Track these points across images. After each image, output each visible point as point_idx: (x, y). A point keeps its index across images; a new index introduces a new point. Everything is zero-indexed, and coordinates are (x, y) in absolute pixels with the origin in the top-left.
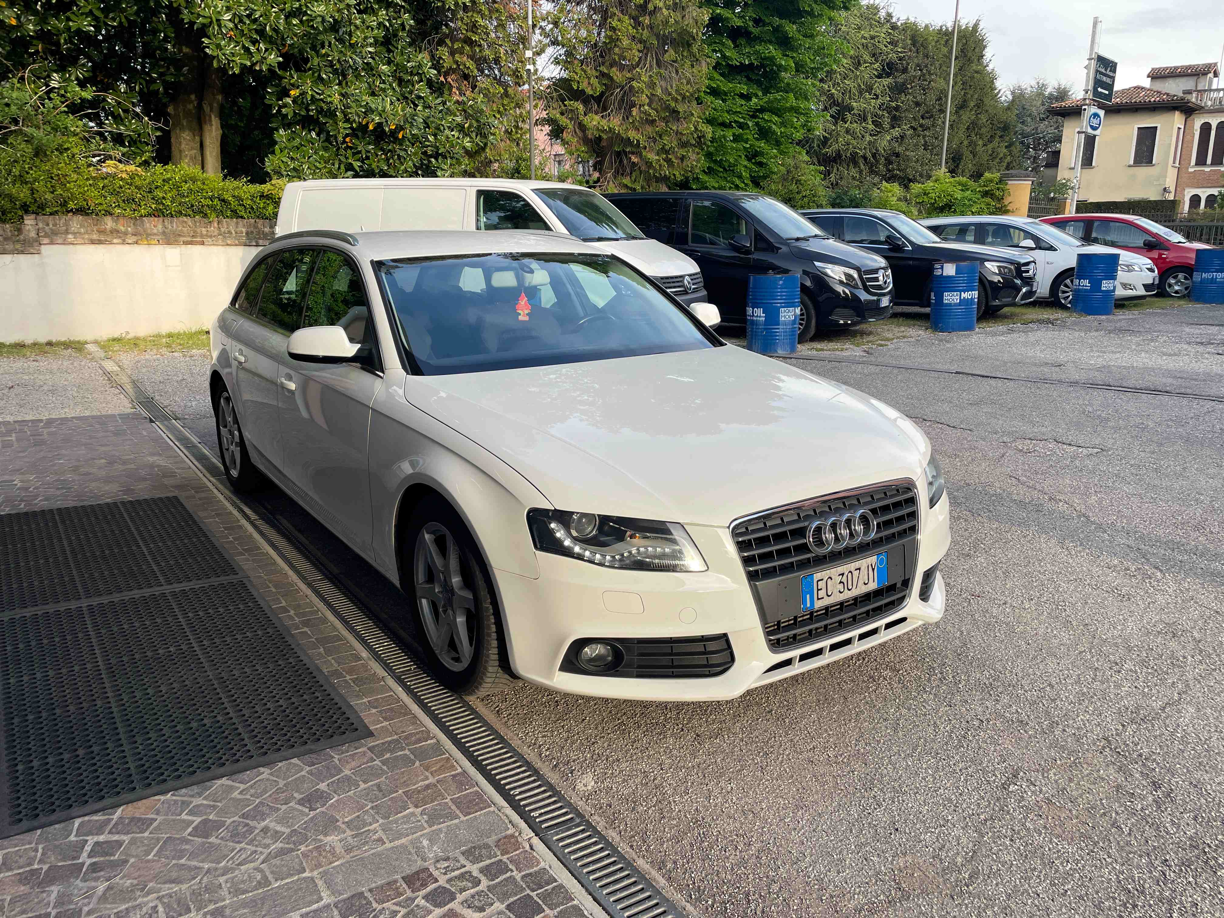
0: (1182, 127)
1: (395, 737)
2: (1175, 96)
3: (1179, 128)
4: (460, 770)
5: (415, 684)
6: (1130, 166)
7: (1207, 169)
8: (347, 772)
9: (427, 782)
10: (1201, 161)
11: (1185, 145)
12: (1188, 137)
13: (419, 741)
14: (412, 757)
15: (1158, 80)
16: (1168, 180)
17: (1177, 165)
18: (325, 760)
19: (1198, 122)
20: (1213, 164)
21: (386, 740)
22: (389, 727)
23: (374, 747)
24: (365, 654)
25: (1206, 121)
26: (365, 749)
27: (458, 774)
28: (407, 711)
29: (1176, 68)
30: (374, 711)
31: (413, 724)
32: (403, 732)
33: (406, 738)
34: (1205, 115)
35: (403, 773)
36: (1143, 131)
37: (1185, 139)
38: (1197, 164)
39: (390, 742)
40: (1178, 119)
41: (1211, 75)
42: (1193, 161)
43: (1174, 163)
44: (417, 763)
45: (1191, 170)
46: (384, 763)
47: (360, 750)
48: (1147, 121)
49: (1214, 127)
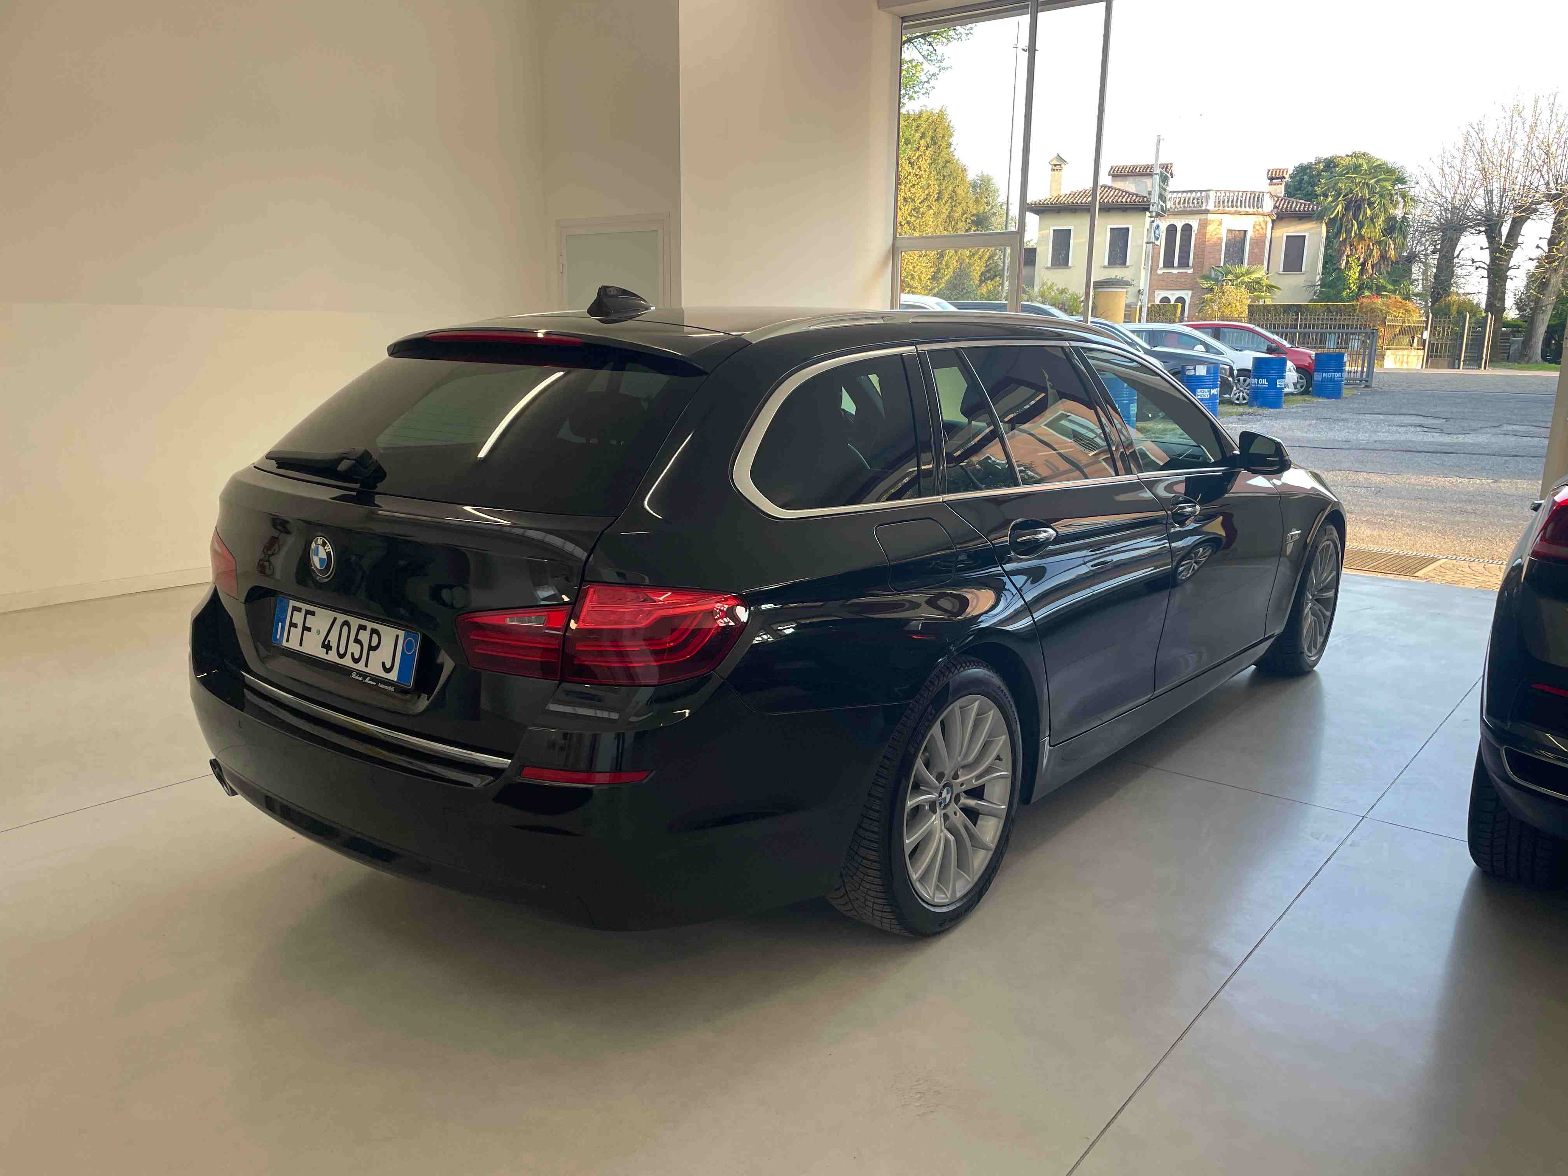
6: (1105, 267)
7: (1175, 272)
10: (1168, 263)
15: (1120, 179)
17: (1149, 266)
19: (1164, 225)
20: (1180, 266)
25: (1171, 223)
29: (1133, 167)
34: (1171, 217)
36: (1115, 232)
38: (1165, 266)
40: (1147, 221)
42: (1161, 264)
43: (1146, 264)
45: (1160, 272)
48: (1119, 222)
49: (1179, 229)
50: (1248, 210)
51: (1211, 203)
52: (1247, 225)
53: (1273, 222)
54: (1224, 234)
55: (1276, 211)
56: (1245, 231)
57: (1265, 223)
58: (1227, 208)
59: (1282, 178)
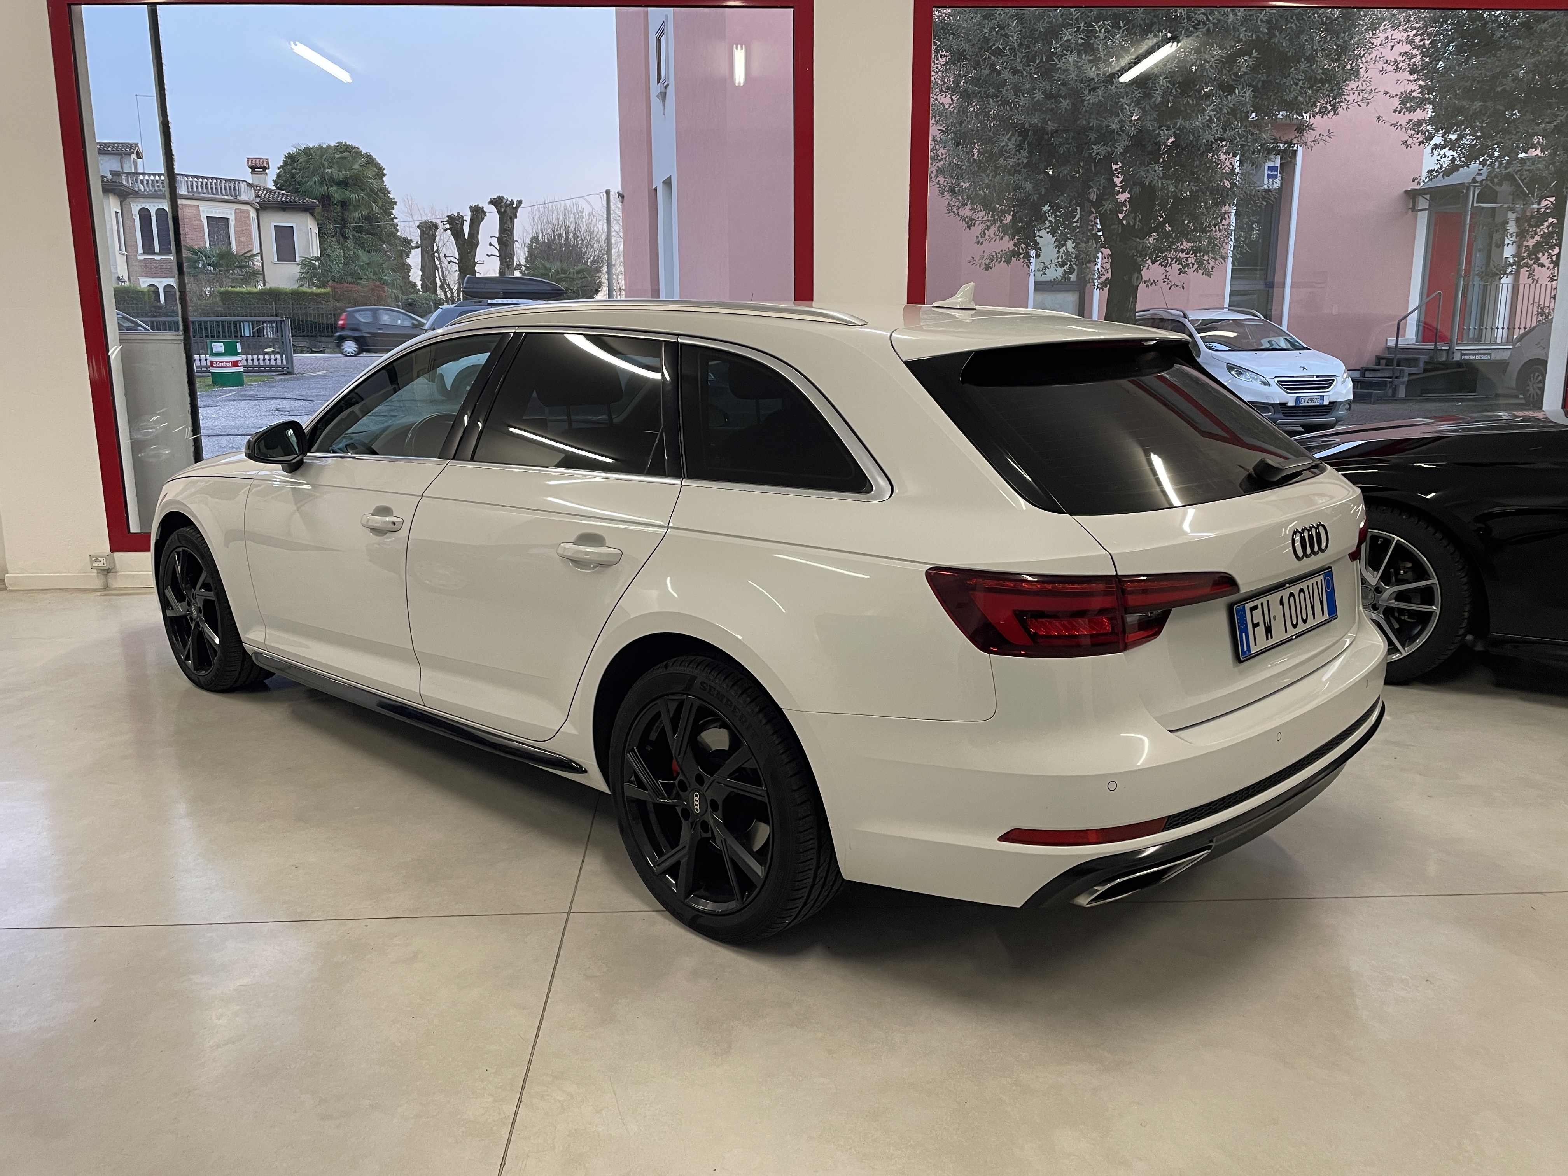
0: (119, 211)
3: (117, 213)
7: (158, 258)
10: (148, 248)
11: (127, 231)
12: (128, 222)
16: (119, 268)
17: (124, 252)
19: (135, 207)
20: (162, 251)
25: (144, 206)
34: (141, 200)
37: (126, 226)
38: (145, 252)
40: (113, 202)
41: (134, 156)
42: (140, 250)
43: (120, 250)
45: (141, 258)
49: (153, 213)
50: (226, 197)
51: (183, 189)
52: (227, 211)
53: (257, 211)
54: (205, 221)
55: (258, 200)
56: (228, 219)
57: (248, 212)
58: (202, 195)
59: (264, 168)
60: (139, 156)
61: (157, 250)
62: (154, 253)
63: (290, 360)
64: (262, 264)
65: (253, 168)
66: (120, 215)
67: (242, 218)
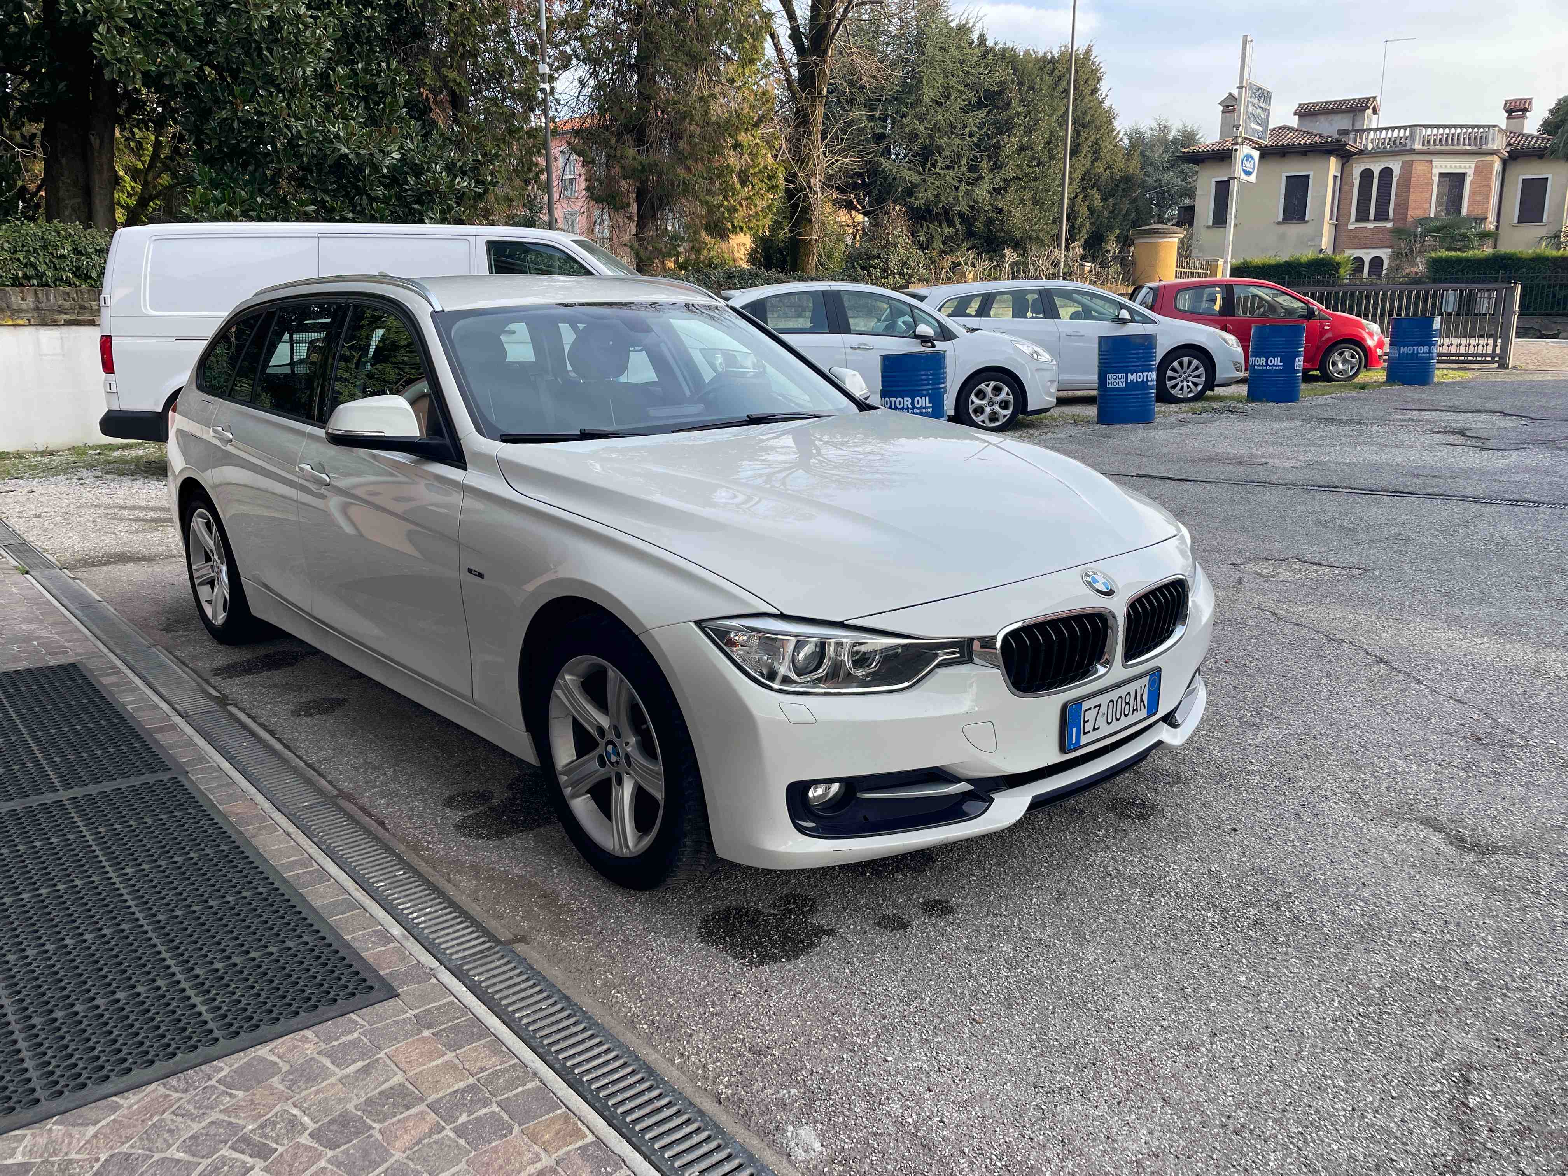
0: (1339, 175)
1: (471, 1080)
2: (1328, 137)
3: (1335, 177)
4: (590, 1138)
5: (488, 979)
6: (1279, 223)
7: (1370, 226)
8: (398, 1156)
9: (539, 1166)
10: (1362, 216)
11: (1342, 197)
12: (1346, 188)
13: (512, 1084)
14: (506, 1117)
15: (1308, 118)
16: (1324, 239)
17: (1335, 221)
18: (357, 1134)
19: (1357, 170)
21: (456, 1088)
22: (456, 1061)
23: (437, 1101)
24: (396, 930)
25: (1367, 167)
26: (422, 1107)
27: (588, 1145)
28: (485, 1031)
29: (1328, 103)
30: (426, 1033)
31: (495, 1053)
32: (482, 1070)
33: (491, 1079)
34: (1365, 160)
35: (495, 1150)
36: (1292, 180)
37: (1343, 190)
38: (1358, 220)
39: (463, 1091)
40: (1333, 165)
41: (1369, 112)
42: (1353, 217)
43: (1331, 218)
44: (516, 1129)
45: (1351, 227)
46: (460, 1132)
47: (413, 1111)
48: (1297, 168)
49: (1376, 174)
50: (1468, 148)
51: (1417, 141)
52: (1466, 166)
53: (1505, 162)
54: (1436, 179)
55: (1508, 149)
56: (1464, 174)
57: (1492, 163)
58: (1438, 147)
59: (1525, 110)
60: (1375, 112)
61: (1372, 216)
62: (1367, 220)
63: (1505, 347)
64: (1497, 227)
65: (1510, 112)
66: (1339, 179)
67: (1482, 171)
